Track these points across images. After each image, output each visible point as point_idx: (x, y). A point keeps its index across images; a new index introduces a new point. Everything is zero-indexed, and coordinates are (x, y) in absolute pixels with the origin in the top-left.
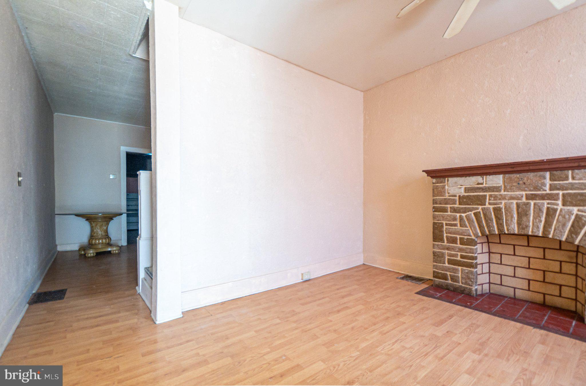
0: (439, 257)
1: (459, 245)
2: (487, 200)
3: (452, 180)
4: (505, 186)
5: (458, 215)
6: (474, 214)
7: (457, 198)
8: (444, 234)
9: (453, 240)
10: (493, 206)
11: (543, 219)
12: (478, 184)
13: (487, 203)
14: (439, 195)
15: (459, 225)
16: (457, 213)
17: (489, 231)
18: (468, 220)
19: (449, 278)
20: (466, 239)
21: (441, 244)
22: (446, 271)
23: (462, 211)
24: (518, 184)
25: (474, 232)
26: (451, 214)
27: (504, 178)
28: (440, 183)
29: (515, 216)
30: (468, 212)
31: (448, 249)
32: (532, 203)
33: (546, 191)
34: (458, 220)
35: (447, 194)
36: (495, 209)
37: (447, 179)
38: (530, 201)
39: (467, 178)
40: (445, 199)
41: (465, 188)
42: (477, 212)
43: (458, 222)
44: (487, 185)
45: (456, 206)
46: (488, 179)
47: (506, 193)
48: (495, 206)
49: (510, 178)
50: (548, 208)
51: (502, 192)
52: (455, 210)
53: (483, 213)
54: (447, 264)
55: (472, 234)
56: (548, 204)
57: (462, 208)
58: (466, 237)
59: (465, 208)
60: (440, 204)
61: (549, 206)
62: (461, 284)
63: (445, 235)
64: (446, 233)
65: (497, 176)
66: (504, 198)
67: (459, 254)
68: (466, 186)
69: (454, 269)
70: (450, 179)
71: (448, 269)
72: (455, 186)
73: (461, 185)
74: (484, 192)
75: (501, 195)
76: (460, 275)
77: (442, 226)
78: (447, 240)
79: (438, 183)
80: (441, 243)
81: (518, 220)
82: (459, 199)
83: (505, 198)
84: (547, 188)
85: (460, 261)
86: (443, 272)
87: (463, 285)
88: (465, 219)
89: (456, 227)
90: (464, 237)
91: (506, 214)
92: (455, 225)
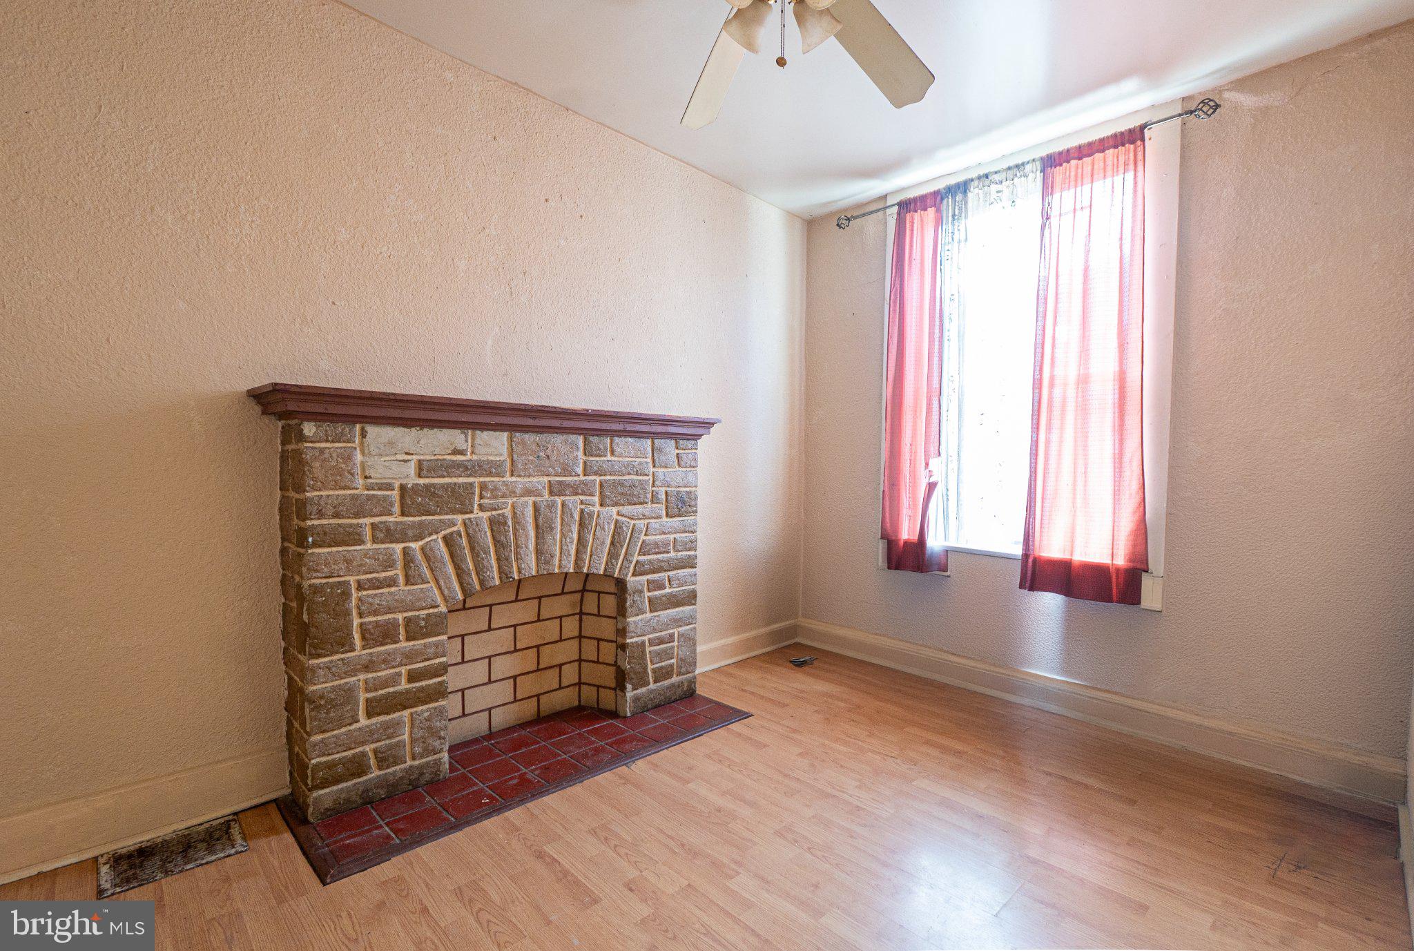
0: (333, 707)
1: (404, 645)
2: (476, 497)
3: (379, 434)
4: (512, 461)
5: (398, 548)
6: (445, 538)
7: (395, 494)
8: (353, 621)
9: (386, 634)
10: (489, 514)
11: (575, 536)
12: (456, 452)
13: (476, 507)
14: (333, 483)
15: (401, 580)
16: (397, 541)
17: (482, 582)
18: (428, 559)
19: (372, 762)
20: (423, 619)
21: (343, 659)
22: (363, 743)
23: (410, 533)
24: (538, 457)
25: (446, 592)
26: (375, 546)
27: (511, 440)
28: (333, 442)
29: (532, 533)
30: (430, 534)
31: (367, 668)
32: (559, 500)
33: (579, 475)
34: (400, 564)
35: (360, 482)
36: (492, 522)
37: (358, 427)
38: (556, 498)
39: (425, 430)
40: (354, 498)
41: (420, 461)
42: (451, 534)
43: (399, 572)
44: (475, 457)
45: (391, 519)
46: (478, 441)
47: (514, 479)
48: (494, 513)
49: (524, 443)
50: (582, 511)
51: (508, 478)
52: (388, 534)
53: (468, 535)
54: (363, 721)
55: (439, 600)
56: (582, 503)
57: (413, 525)
58: (423, 613)
59: (421, 523)
60: (336, 515)
61: (583, 507)
62: (409, 763)
63: (356, 622)
64: (361, 615)
65: (498, 433)
66: (513, 493)
67: (404, 670)
68: (422, 458)
69: (386, 726)
70: (372, 430)
71: (369, 735)
72: (387, 455)
73: (407, 453)
74: (469, 476)
75: (505, 483)
76: (406, 737)
77: (346, 595)
78: (363, 638)
79: (327, 441)
80: (343, 656)
81: (537, 544)
82: (402, 497)
83: (515, 492)
84: (580, 470)
85: (408, 691)
86: (350, 753)
87: (417, 763)
88: (419, 556)
89: (393, 589)
90: (417, 613)
91: (515, 530)
92: (392, 582)
